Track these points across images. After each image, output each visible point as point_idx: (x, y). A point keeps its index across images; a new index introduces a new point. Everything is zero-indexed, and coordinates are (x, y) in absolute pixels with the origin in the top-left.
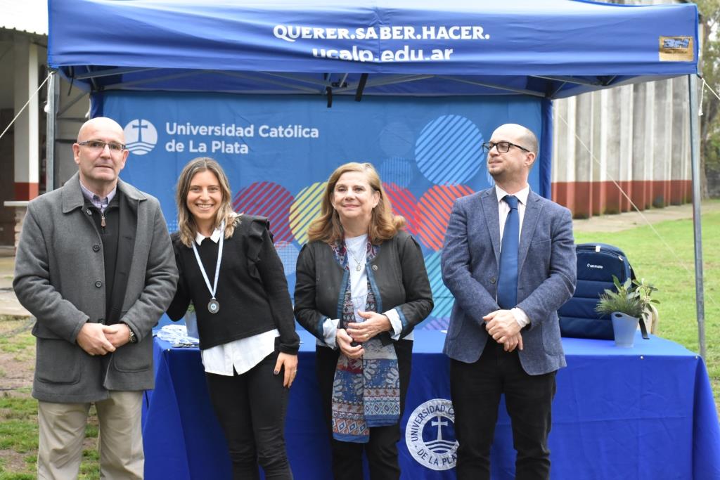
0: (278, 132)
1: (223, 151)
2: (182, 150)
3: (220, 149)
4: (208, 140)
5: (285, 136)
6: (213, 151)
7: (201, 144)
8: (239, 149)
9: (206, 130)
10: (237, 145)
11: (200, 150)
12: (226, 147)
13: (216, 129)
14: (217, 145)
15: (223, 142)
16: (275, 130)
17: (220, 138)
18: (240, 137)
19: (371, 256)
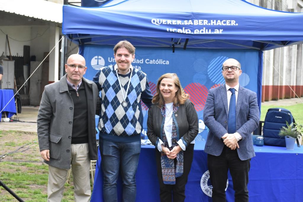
16: (152, 61)
18: (138, 64)
19: (175, 111)
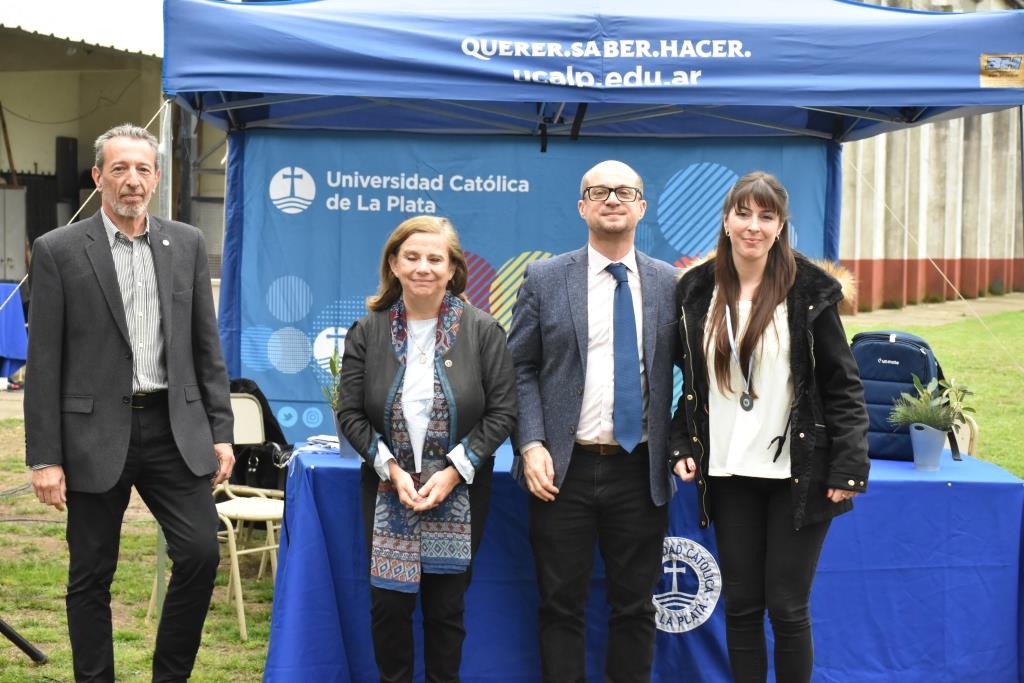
0: (476, 184)
1: (402, 209)
2: (348, 208)
3: (399, 206)
4: (382, 194)
5: (484, 190)
6: (389, 209)
7: (373, 200)
8: (423, 206)
9: (380, 181)
10: (420, 202)
11: (371, 207)
12: (406, 204)
13: (394, 180)
14: (393, 201)
15: (402, 198)
16: (471, 181)
17: (398, 193)
18: (425, 191)
19: (441, 348)
